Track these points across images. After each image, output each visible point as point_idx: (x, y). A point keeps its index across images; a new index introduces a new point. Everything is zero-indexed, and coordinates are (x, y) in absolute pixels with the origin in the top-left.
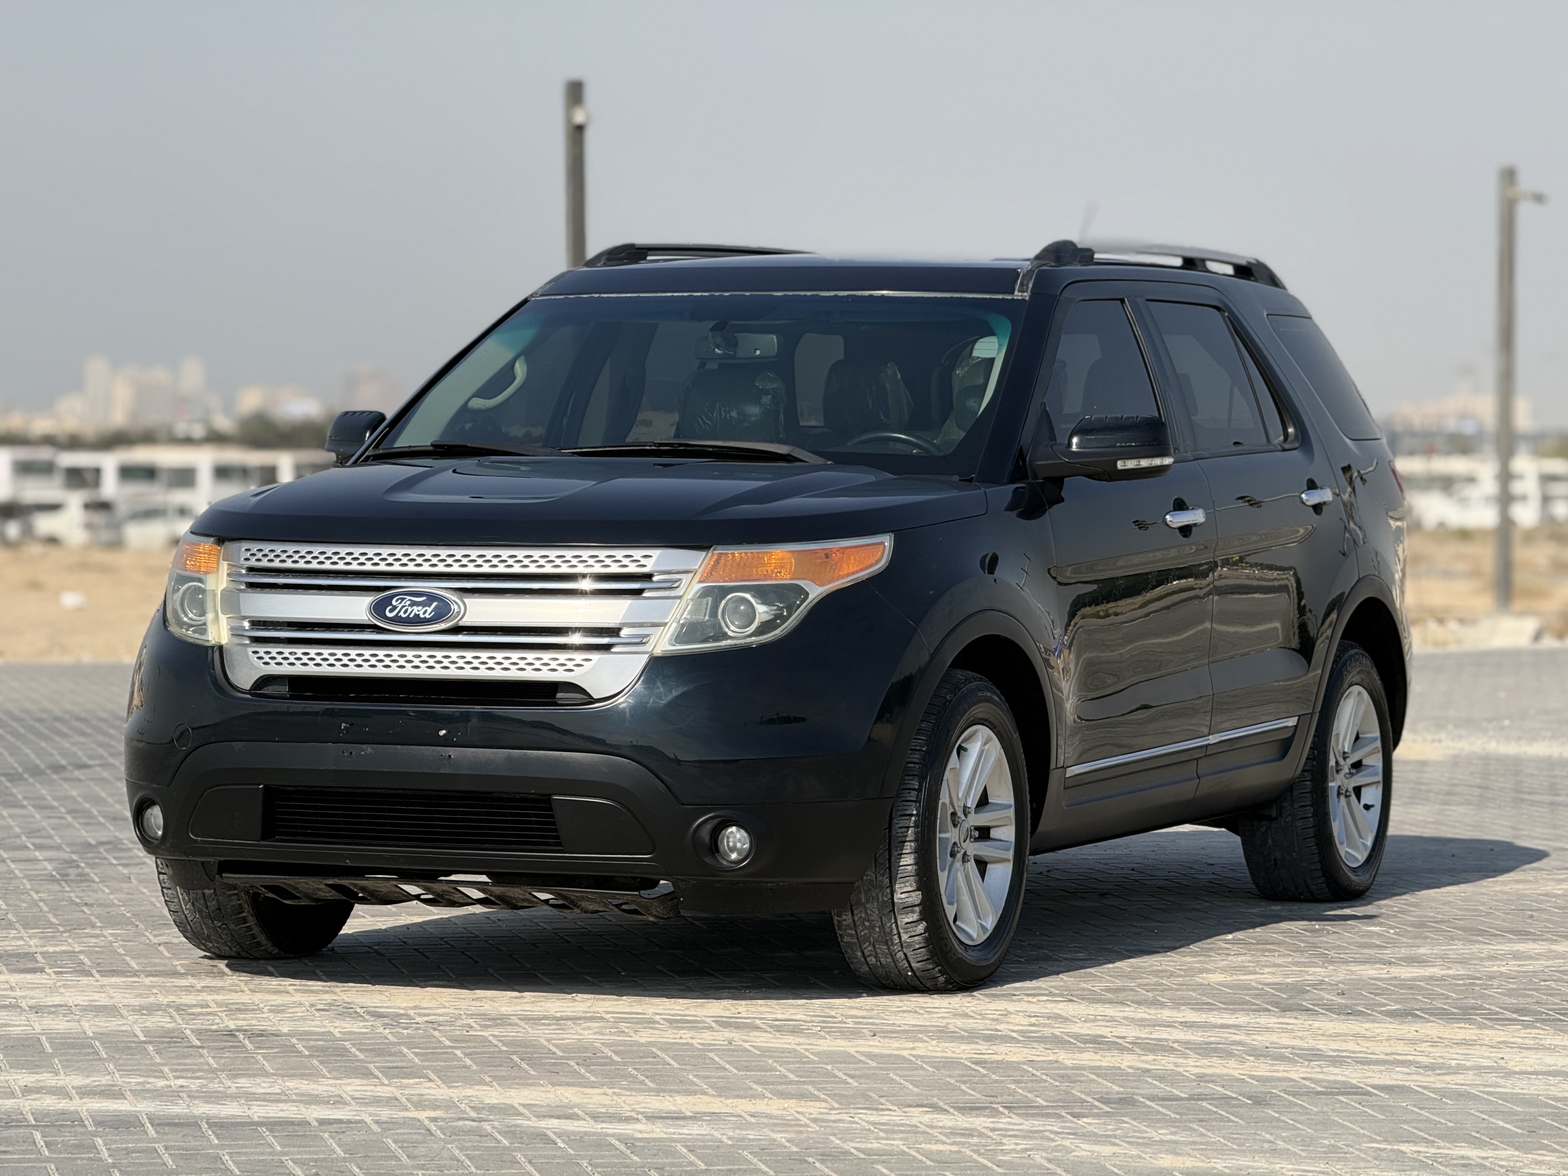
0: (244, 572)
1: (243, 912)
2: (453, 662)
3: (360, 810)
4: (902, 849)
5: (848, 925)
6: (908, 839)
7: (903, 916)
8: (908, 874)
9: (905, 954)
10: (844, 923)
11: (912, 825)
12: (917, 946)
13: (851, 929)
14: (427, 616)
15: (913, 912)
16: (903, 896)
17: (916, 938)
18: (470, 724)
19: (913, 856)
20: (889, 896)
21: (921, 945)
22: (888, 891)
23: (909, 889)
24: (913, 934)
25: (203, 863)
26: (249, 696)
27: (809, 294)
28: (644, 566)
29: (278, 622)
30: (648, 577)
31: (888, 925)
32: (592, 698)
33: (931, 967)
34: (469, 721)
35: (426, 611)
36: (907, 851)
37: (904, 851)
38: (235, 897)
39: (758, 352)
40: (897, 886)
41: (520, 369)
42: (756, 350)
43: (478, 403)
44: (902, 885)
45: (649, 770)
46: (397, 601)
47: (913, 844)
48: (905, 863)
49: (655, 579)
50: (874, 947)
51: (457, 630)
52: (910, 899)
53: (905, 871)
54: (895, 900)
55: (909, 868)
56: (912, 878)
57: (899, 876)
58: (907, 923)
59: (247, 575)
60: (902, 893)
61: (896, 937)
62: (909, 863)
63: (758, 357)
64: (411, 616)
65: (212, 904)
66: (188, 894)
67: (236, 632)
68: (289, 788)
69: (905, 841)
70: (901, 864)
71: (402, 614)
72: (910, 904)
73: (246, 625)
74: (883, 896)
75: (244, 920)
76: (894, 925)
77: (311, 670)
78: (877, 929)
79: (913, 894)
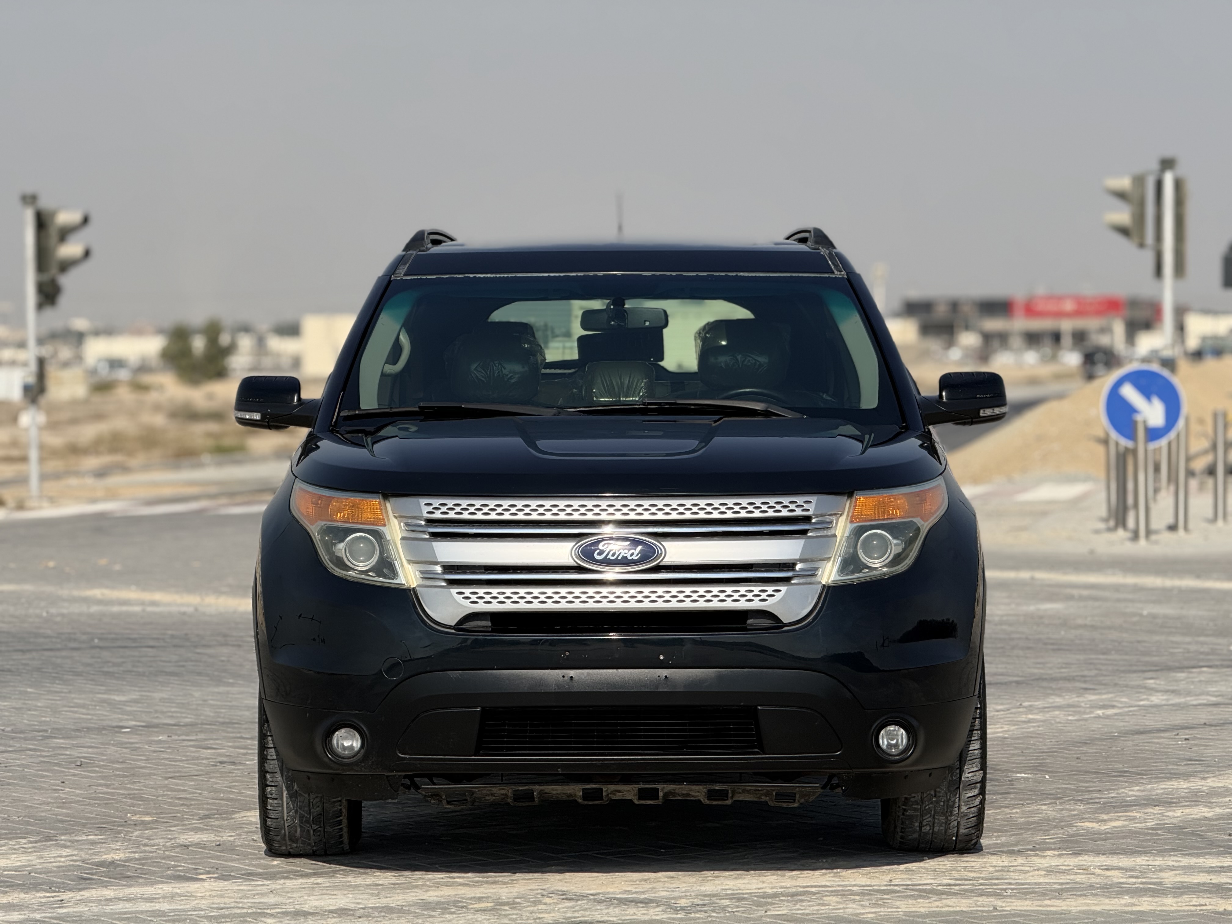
0: (423, 523)
1: (341, 816)
2: (660, 597)
3: (571, 725)
4: (971, 737)
5: (916, 801)
6: (975, 728)
7: (967, 792)
8: (975, 757)
9: (958, 823)
10: (912, 799)
11: (978, 716)
12: (971, 816)
13: (918, 804)
14: (635, 558)
15: (975, 788)
16: (970, 775)
17: (973, 809)
18: (684, 648)
19: (979, 742)
20: (958, 776)
21: (974, 815)
22: (958, 771)
23: (976, 769)
24: (972, 806)
25: (388, 777)
26: (453, 631)
27: (674, 274)
28: (808, 510)
29: (475, 566)
30: (807, 519)
31: (953, 799)
32: (782, 623)
33: (973, 832)
34: (683, 646)
35: (632, 555)
36: (975, 738)
37: (973, 739)
38: (339, 803)
39: (647, 323)
40: (966, 767)
41: (404, 339)
42: (645, 321)
43: (391, 369)
44: (970, 766)
45: (839, 681)
46: (604, 545)
47: (979, 732)
48: (973, 748)
49: (813, 521)
50: (934, 818)
51: (658, 569)
52: (975, 778)
53: (974, 755)
54: (963, 779)
55: (976, 752)
56: (978, 760)
57: (968, 759)
58: (968, 797)
59: (426, 526)
60: (969, 773)
61: (956, 809)
62: (976, 748)
63: (647, 328)
64: (619, 558)
65: (316, 811)
66: (293, 802)
67: (427, 576)
68: (500, 710)
69: (974, 730)
70: (970, 749)
71: (610, 556)
72: (974, 781)
73: (439, 569)
74: (952, 776)
75: (340, 823)
76: (957, 800)
77: (509, 606)
78: (942, 804)
79: (977, 773)
